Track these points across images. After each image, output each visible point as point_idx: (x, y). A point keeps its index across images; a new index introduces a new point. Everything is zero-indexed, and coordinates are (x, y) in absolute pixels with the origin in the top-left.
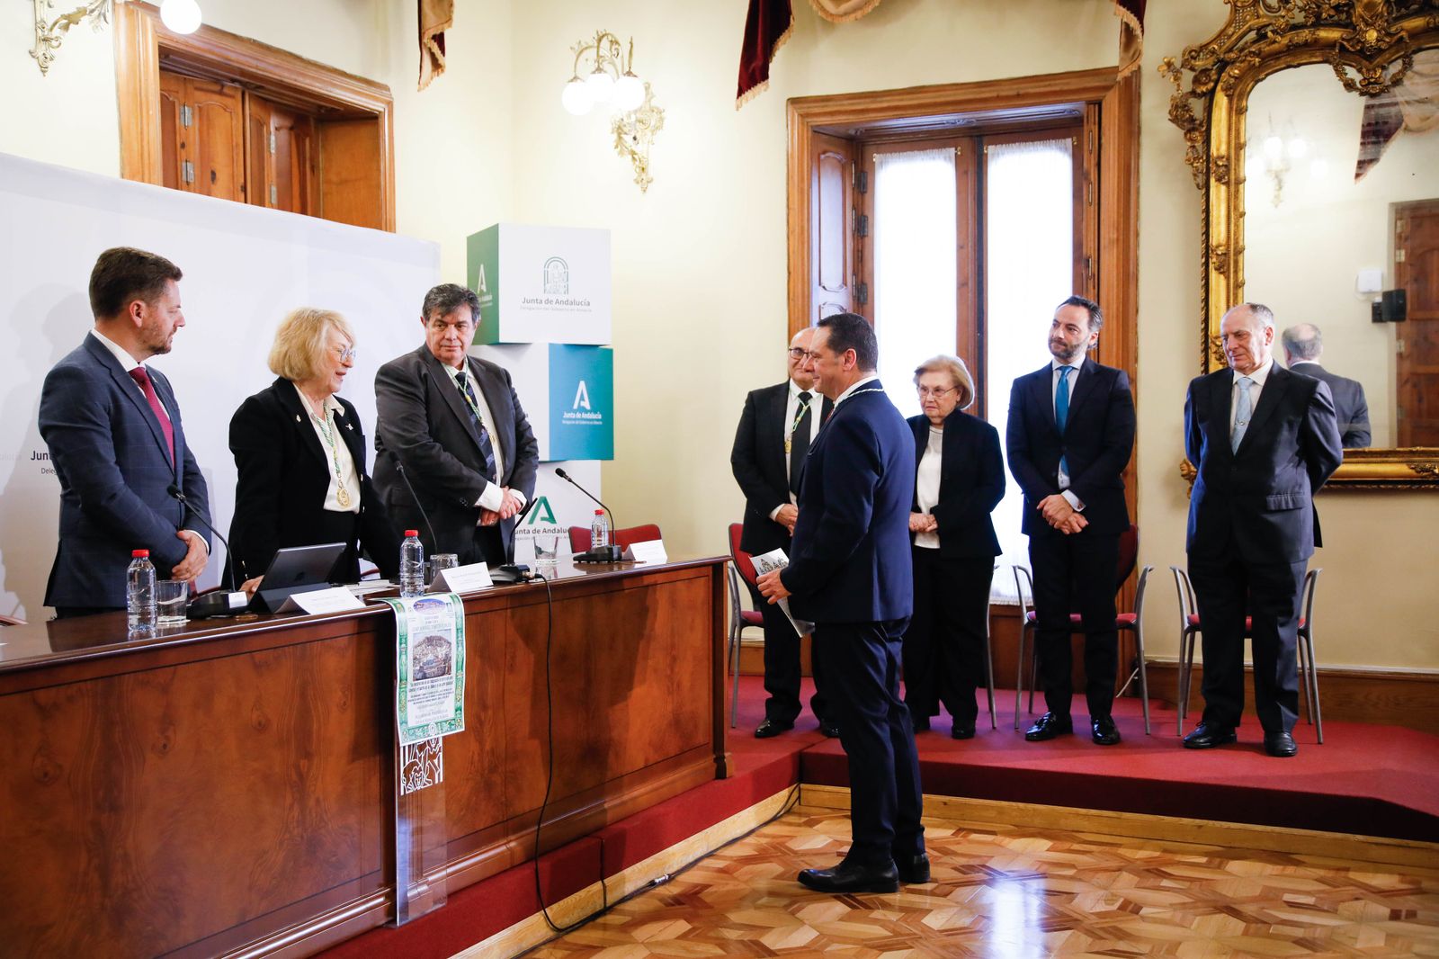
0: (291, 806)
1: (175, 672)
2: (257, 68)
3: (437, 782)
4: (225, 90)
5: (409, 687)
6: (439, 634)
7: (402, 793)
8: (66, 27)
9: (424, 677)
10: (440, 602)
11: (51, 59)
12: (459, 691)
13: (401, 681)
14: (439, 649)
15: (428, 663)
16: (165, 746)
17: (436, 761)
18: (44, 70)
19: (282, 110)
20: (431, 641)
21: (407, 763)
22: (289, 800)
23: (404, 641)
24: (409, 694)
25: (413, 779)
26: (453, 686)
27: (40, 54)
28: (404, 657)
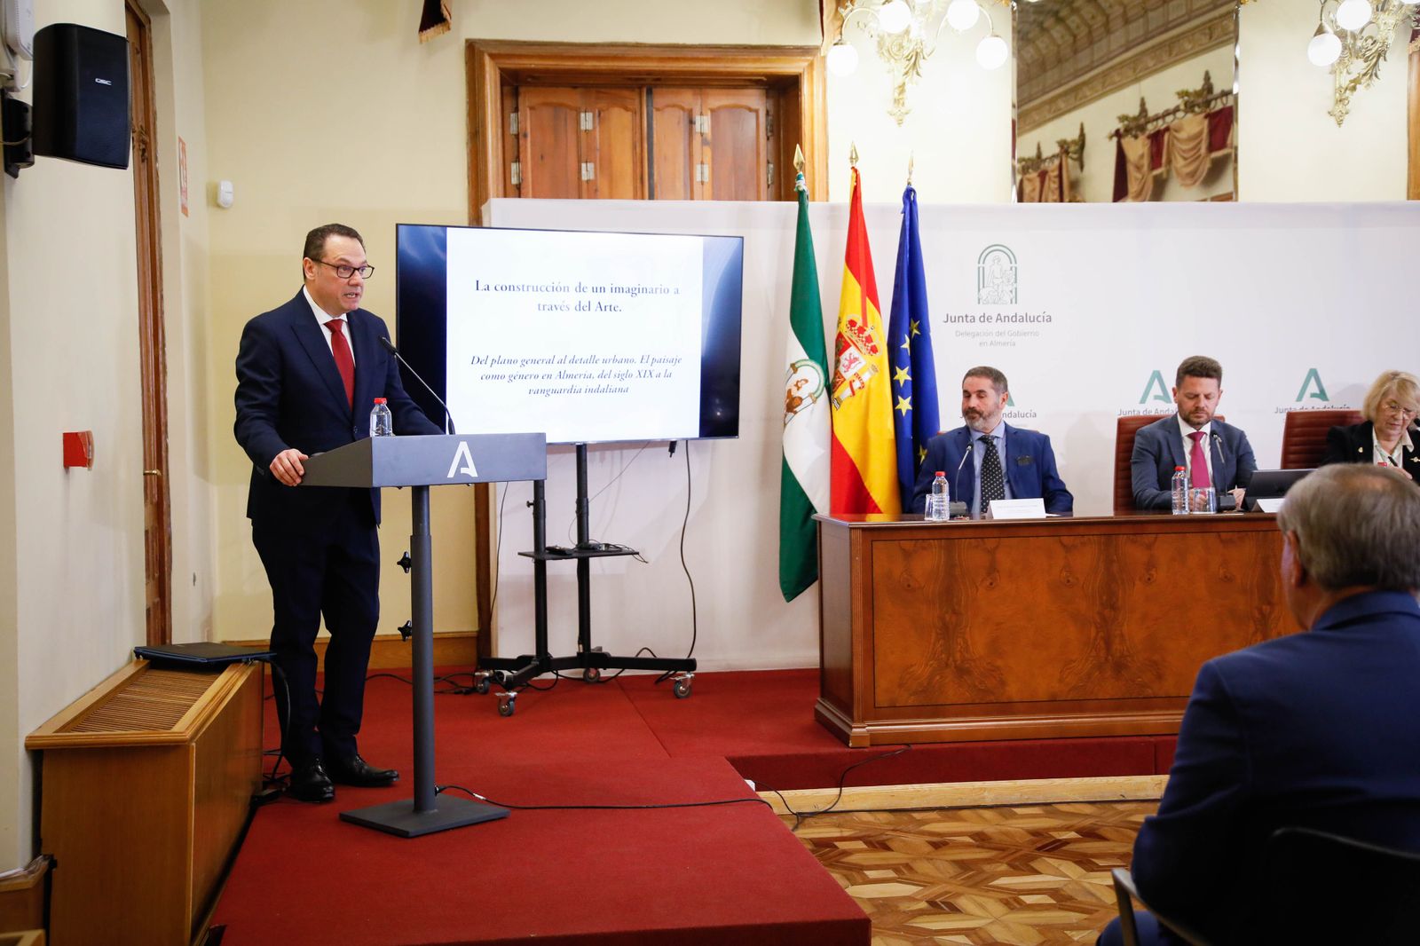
8: (1354, 89)
11: (1347, 113)
16: (1149, 579)
18: (1340, 123)
27: (1337, 112)
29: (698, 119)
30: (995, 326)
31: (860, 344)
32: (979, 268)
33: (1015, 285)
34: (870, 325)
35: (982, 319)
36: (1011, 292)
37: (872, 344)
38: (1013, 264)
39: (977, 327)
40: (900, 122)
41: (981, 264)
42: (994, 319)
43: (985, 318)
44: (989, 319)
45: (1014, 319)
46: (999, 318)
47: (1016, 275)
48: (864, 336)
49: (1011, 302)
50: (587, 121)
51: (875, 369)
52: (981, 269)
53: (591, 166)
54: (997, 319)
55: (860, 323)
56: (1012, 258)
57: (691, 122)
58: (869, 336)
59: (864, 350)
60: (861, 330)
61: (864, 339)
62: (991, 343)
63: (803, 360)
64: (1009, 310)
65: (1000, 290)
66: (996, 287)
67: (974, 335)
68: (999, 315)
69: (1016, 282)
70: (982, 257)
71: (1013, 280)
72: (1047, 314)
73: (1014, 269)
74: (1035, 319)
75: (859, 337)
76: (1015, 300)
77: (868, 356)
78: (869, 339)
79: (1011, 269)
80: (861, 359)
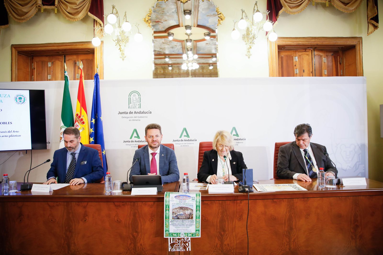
0: (130, 244)
1: (87, 204)
2: (308, 43)
3: (187, 250)
4: (307, 51)
5: (170, 221)
6: (186, 206)
7: (169, 250)
9: (178, 218)
10: (189, 196)
11: (251, 55)
12: (198, 225)
13: (166, 218)
14: (186, 211)
15: (180, 215)
16: (85, 221)
17: (187, 244)
18: (249, 57)
19: (329, 51)
20: (181, 208)
21: (172, 242)
22: (129, 242)
23: (167, 207)
24: (170, 223)
25: (175, 248)
26: (194, 223)
27: (248, 55)
28: (167, 212)
29: (77, 63)
30: (134, 115)
31: (79, 121)
32: (129, 98)
33: (140, 103)
34: (82, 115)
35: (130, 113)
36: (139, 105)
37: (83, 121)
38: (140, 97)
39: (128, 115)
40: (123, 60)
41: (130, 97)
42: (134, 113)
43: (131, 113)
44: (132, 113)
45: (140, 113)
46: (135, 112)
47: (140, 100)
48: (80, 118)
49: (139, 108)
50: (50, 65)
51: (83, 129)
52: (130, 98)
53: (50, 75)
54: (135, 113)
55: (79, 115)
56: (139, 95)
57: (76, 63)
58: (82, 118)
59: (80, 123)
60: (80, 117)
61: (80, 120)
62: (133, 120)
63: (63, 126)
64: (138, 110)
65: (135, 104)
66: (134, 103)
67: (127, 118)
68: (135, 111)
69: (140, 102)
70: (130, 95)
71: (139, 101)
72: (149, 111)
73: (140, 98)
74: (146, 113)
75: (79, 119)
76: (140, 107)
77: (81, 125)
78: (82, 120)
79: (139, 98)
80: (79, 126)
